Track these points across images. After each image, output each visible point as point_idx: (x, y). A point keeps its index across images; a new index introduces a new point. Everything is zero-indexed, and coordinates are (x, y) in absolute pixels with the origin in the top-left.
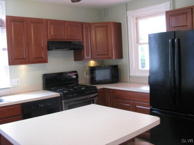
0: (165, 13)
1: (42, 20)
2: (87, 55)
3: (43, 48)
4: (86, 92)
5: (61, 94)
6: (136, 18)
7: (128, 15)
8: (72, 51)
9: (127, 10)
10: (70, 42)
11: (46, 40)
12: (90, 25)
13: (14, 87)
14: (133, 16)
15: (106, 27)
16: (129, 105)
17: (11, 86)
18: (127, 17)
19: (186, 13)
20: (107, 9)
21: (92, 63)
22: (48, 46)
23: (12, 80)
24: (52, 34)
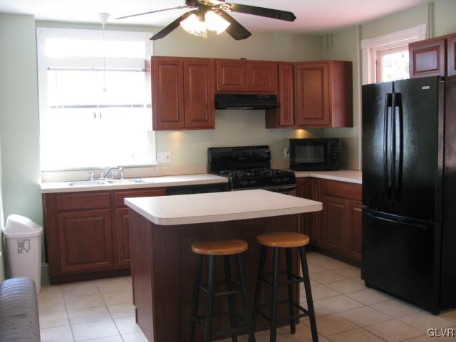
0: (408, 47)
1: (207, 60)
2: (285, 119)
3: (207, 106)
4: (273, 180)
5: (229, 179)
6: (377, 52)
7: (362, 48)
8: (263, 112)
9: (361, 39)
10: (255, 97)
11: (213, 93)
12: (293, 67)
13: (160, 165)
14: (371, 49)
15: (322, 69)
16: (343, 206)
17: (156, 163)
18: (361, 51)
19: (437, 48)
20: (332, 35)
21: (300, 134)
22: (215, 101)
23: (158, 154)
24: (224, 83)
